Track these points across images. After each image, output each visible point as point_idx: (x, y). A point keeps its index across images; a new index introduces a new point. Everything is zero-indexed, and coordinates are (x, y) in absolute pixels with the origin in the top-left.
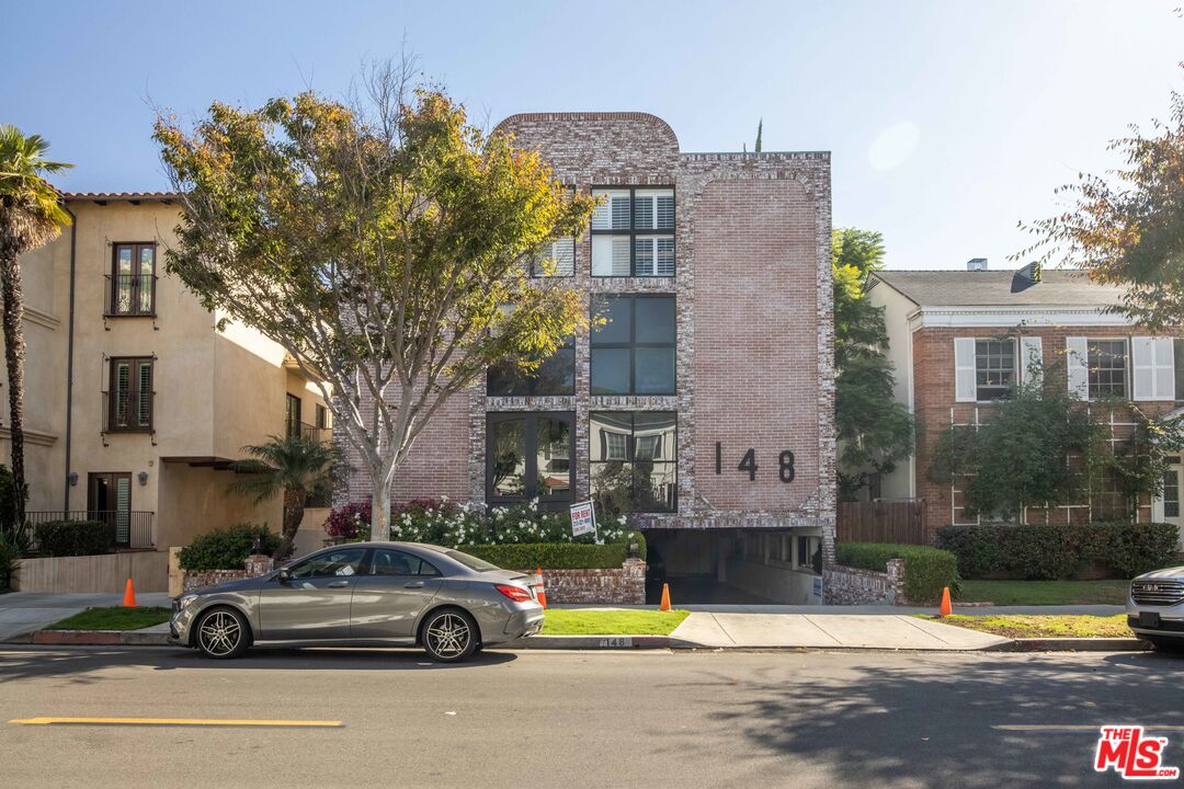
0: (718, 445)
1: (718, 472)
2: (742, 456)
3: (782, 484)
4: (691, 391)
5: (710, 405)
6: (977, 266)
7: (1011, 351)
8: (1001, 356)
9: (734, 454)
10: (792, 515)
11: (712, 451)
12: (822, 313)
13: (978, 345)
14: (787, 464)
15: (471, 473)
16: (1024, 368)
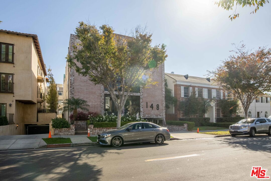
0: (147, 103)
1: (147, 108)
2: (151, 105)
3: (157, 110)
4: (142, 92)
5: (146, 95)
6: (172, 73)
7: (188, 89)
8: (187, 90)
9: (149, 104)
10: (159, 116)
11: (146, 104)
12: (163, 80)
13: (184, 88)
14: (158, 106)
15: (101, 106)
16: (190, 92)
